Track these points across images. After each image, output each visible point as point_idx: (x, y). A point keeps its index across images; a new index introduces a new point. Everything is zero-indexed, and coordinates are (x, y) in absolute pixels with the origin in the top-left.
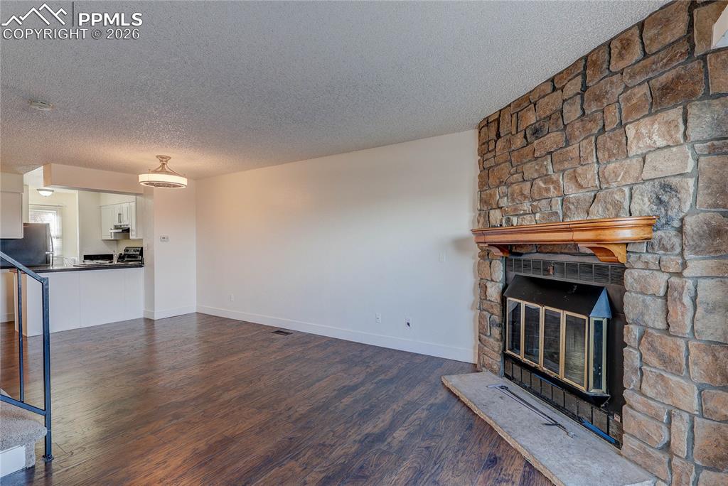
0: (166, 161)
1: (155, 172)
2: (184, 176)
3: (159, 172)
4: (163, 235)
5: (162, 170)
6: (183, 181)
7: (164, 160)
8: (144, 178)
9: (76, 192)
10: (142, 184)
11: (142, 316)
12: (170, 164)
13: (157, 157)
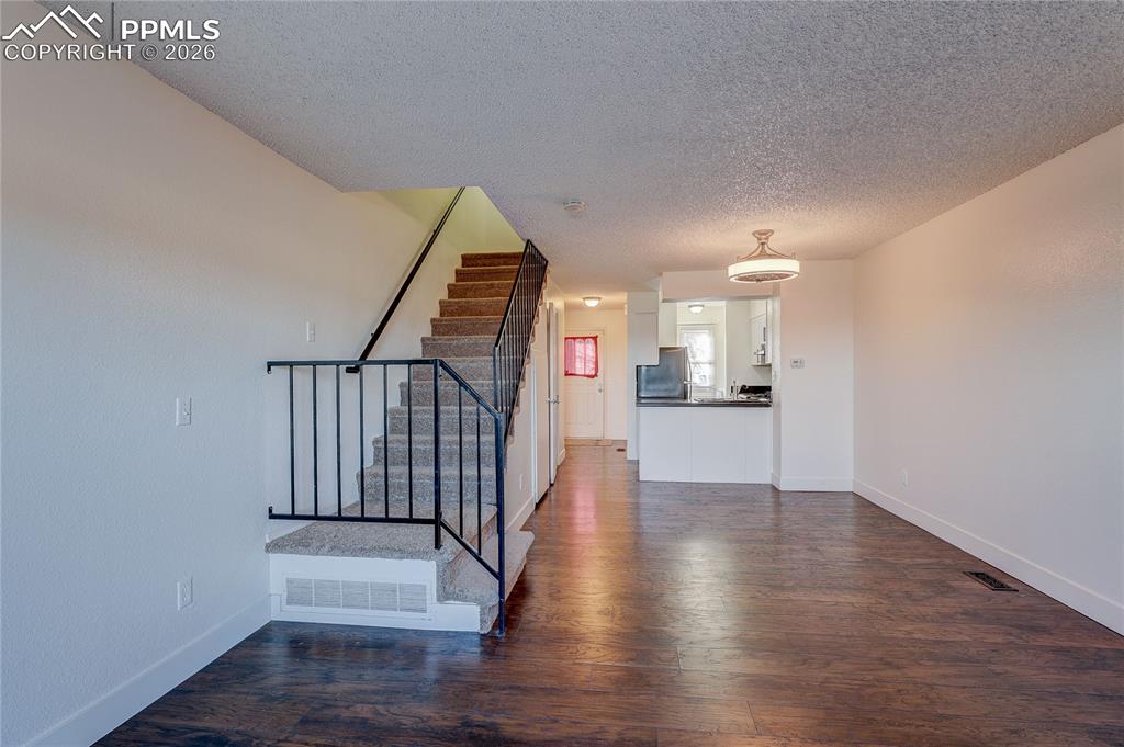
0: (767, 239)
1: (750, 257)
2: (791, 256)
3: (756, 258)
4: (795, 357)
5: (763, 255)
6: (792, 266)
7: (763, 236)
8: (735, 270)
9: (723, 303)
10: (732, 279)
11: (769, 482)
12: (774, 243)
13: (754, 234)
